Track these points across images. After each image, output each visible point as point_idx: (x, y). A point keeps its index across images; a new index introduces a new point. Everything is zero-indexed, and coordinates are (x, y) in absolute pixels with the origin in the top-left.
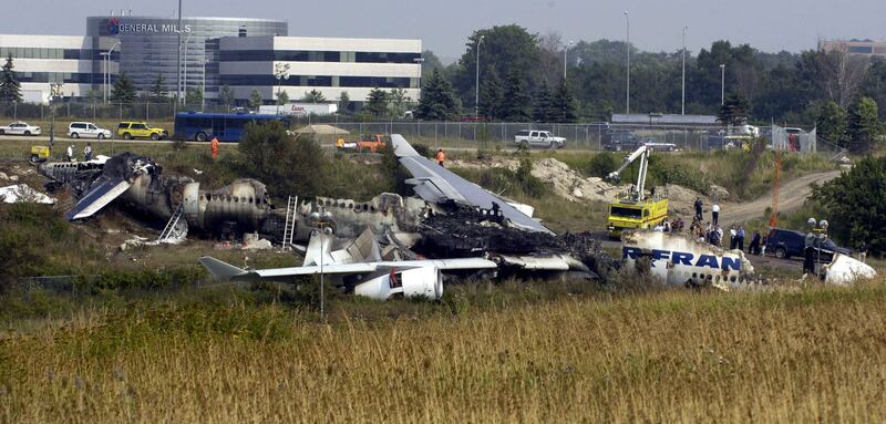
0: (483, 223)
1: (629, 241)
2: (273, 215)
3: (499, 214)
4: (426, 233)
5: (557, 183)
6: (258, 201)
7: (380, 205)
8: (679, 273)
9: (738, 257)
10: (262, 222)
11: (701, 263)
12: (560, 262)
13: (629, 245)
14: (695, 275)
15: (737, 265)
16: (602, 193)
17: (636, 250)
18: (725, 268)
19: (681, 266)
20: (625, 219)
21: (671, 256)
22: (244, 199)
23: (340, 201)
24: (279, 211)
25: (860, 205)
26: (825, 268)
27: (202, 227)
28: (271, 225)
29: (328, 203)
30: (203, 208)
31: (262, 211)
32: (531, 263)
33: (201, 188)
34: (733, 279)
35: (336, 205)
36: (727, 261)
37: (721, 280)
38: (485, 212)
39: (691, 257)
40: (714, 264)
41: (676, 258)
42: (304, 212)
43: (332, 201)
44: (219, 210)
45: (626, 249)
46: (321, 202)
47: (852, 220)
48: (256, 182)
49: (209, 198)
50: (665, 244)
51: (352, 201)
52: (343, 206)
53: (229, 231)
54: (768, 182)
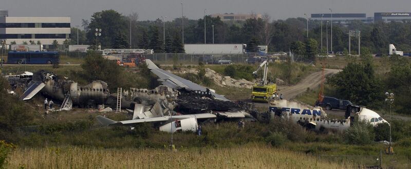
0: (203, 98)
1: (272, 104)
2: (111, 97)
3: (209, 93)
4: (180, 103)
5: (215, 79)
6: (104, 90)
7: (159, 91)
8: (294, 118)
9: (319, 110)
10: (106, 99)
11: (304, 113)
12: (241, 114)
13: (272, 106)
14: (301, 118)
15: (319, 113)
16: (234, 83)
17: (275, 108)
18: (314, 115)
19: (295, 115)
20: (259, 93)
21: (290, 110)
22: (98, 90)
23: (141, 90)
24: (114, 94)
25: (354, 85)
27: (79, 102)
28: (110, 101)
29: (136, 91)
30: (79, 94)
31: (106, 95)
32: (230, 115)
33: (78, 85)
34: (318, 120)
35: (139, 91)
36: (315, 112)
37: (313, 120)
38: (203, 93)
39: (299, 110)
40: (310, 113)
41: (293, 111)
42: (125, 95)
43: (138, 90)
44: (86, 95)
45: (270, 108)
46: (133, 90)
47: (350, 92)
48: (103, 82)
49: (82, 90)
50: (288, 105)
51: (146, 89)
52: (142, 91)
53: (91, 104)
54: (299, 76)
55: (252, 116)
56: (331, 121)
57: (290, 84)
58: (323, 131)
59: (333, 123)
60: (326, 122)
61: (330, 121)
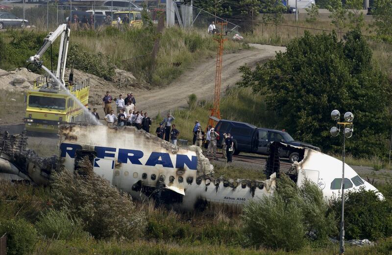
1: (67, 137)
8: (127, 173)
9: (194, 154)
11: (152, 161)
13: (67, 142)
14: (145, 176)
15: (193, 164)
17: (77, 147)
18: (180, 167)
19: (128, 166)
20: (45, 111)
21: (117, 154)
25: (308, 91)
26: (296, 167)
34: (190, 181)
36: (182, 159)
37: (176, 181)
39: (139, 154)
40: (167, 163)
41: (123, 156)
45: (63, 147)
47: (299, 109)
50: (109, 140)
54: (178, 64)
55: (15, 169)
56: (226, 185)
57: (152, 84)
58: (203, 209)
59: (230, 189)
60: (212, 186)
61: (221, 184)
